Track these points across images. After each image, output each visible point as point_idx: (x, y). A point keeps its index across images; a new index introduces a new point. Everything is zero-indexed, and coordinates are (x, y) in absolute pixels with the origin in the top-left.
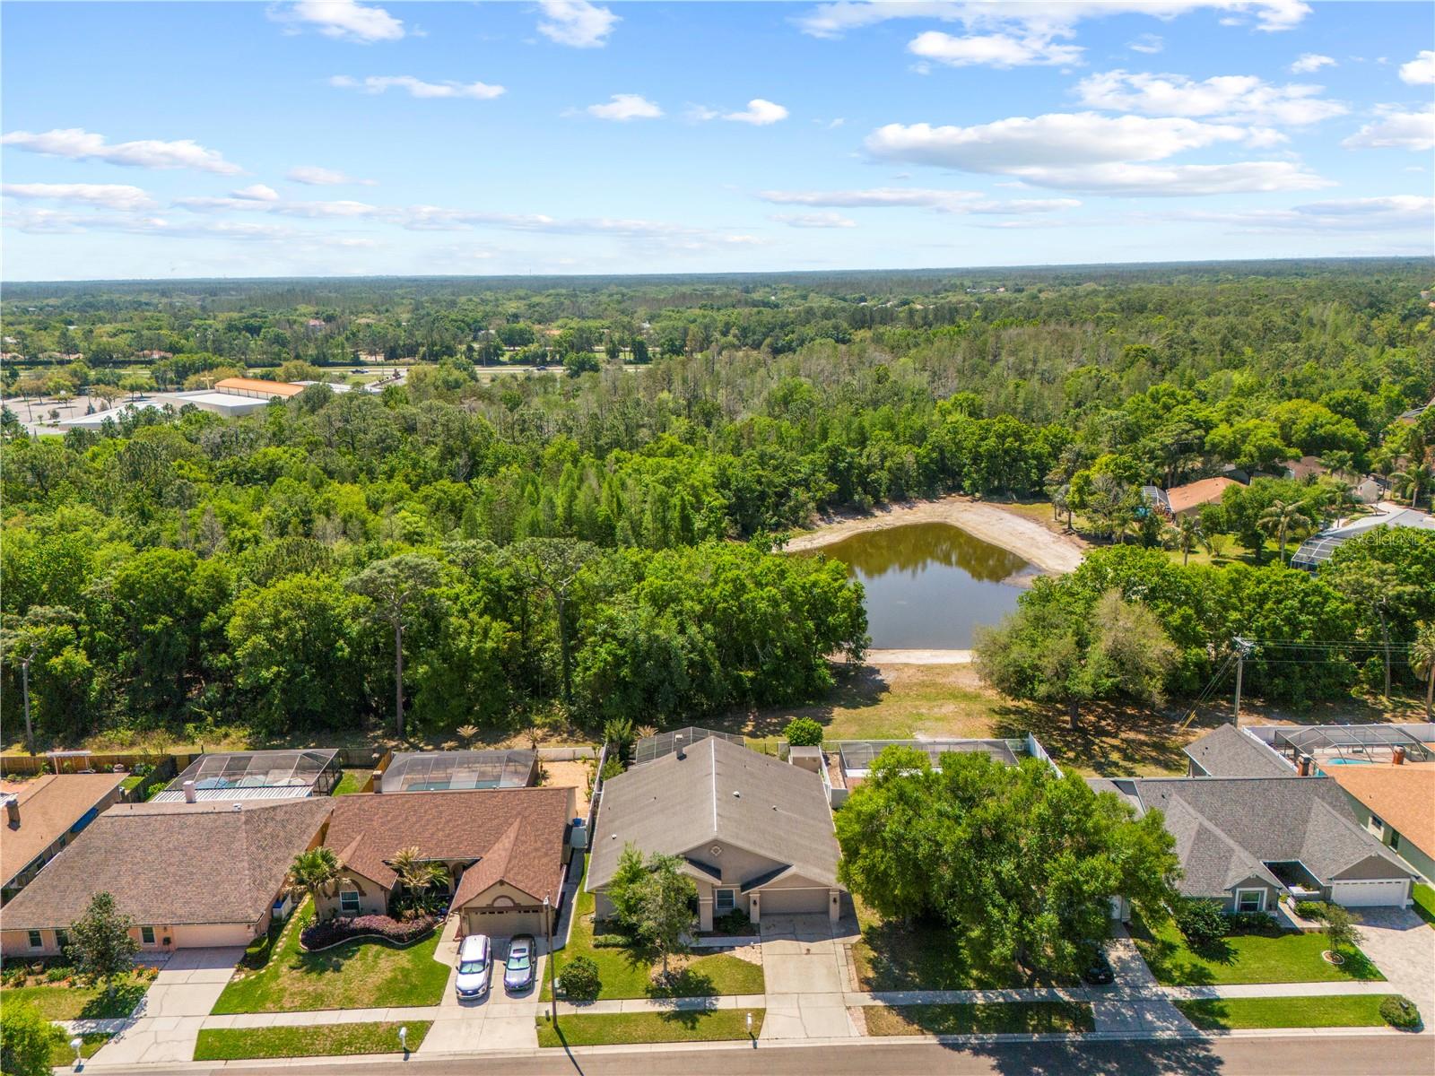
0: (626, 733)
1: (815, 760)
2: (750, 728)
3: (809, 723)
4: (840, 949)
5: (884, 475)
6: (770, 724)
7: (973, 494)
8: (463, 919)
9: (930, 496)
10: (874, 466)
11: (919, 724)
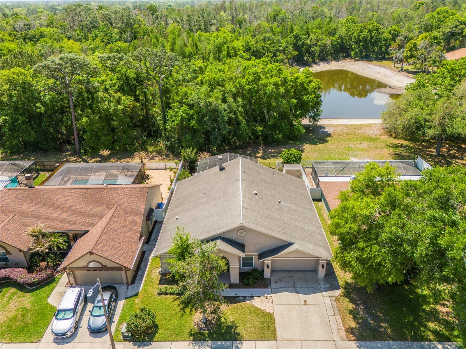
0: (193, 155)
1: (298, 171)
2: (261, 154)
3: (294, 151)
4: (328, 301)
5: (317, 49)
6: (271, 152)
7: (355, 58)
8: (68, 274)
9: (336, 59)
10: (313, 44)
11: (351, 152)
